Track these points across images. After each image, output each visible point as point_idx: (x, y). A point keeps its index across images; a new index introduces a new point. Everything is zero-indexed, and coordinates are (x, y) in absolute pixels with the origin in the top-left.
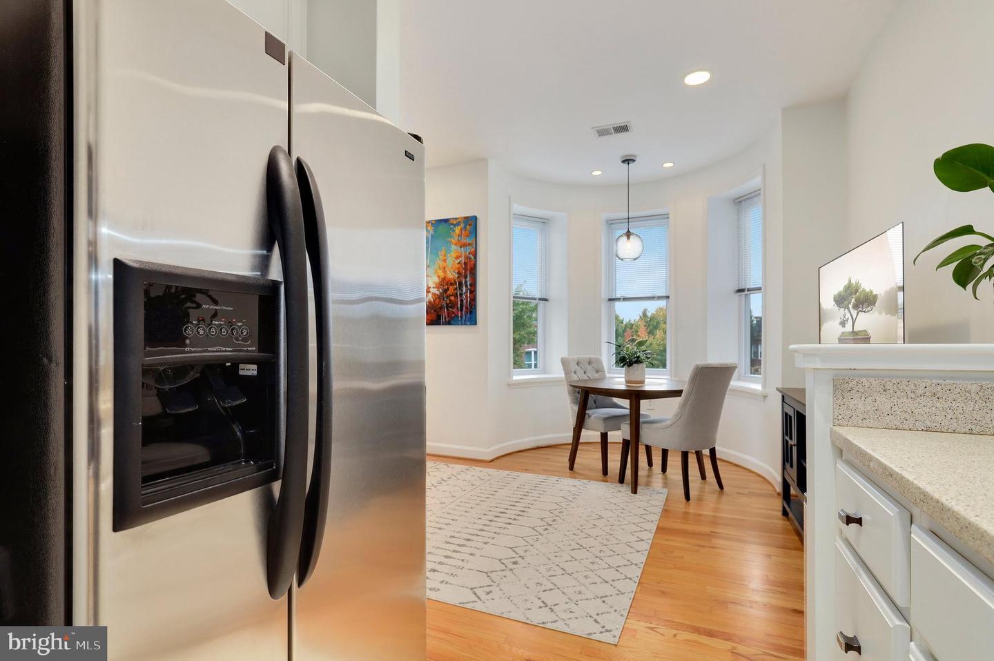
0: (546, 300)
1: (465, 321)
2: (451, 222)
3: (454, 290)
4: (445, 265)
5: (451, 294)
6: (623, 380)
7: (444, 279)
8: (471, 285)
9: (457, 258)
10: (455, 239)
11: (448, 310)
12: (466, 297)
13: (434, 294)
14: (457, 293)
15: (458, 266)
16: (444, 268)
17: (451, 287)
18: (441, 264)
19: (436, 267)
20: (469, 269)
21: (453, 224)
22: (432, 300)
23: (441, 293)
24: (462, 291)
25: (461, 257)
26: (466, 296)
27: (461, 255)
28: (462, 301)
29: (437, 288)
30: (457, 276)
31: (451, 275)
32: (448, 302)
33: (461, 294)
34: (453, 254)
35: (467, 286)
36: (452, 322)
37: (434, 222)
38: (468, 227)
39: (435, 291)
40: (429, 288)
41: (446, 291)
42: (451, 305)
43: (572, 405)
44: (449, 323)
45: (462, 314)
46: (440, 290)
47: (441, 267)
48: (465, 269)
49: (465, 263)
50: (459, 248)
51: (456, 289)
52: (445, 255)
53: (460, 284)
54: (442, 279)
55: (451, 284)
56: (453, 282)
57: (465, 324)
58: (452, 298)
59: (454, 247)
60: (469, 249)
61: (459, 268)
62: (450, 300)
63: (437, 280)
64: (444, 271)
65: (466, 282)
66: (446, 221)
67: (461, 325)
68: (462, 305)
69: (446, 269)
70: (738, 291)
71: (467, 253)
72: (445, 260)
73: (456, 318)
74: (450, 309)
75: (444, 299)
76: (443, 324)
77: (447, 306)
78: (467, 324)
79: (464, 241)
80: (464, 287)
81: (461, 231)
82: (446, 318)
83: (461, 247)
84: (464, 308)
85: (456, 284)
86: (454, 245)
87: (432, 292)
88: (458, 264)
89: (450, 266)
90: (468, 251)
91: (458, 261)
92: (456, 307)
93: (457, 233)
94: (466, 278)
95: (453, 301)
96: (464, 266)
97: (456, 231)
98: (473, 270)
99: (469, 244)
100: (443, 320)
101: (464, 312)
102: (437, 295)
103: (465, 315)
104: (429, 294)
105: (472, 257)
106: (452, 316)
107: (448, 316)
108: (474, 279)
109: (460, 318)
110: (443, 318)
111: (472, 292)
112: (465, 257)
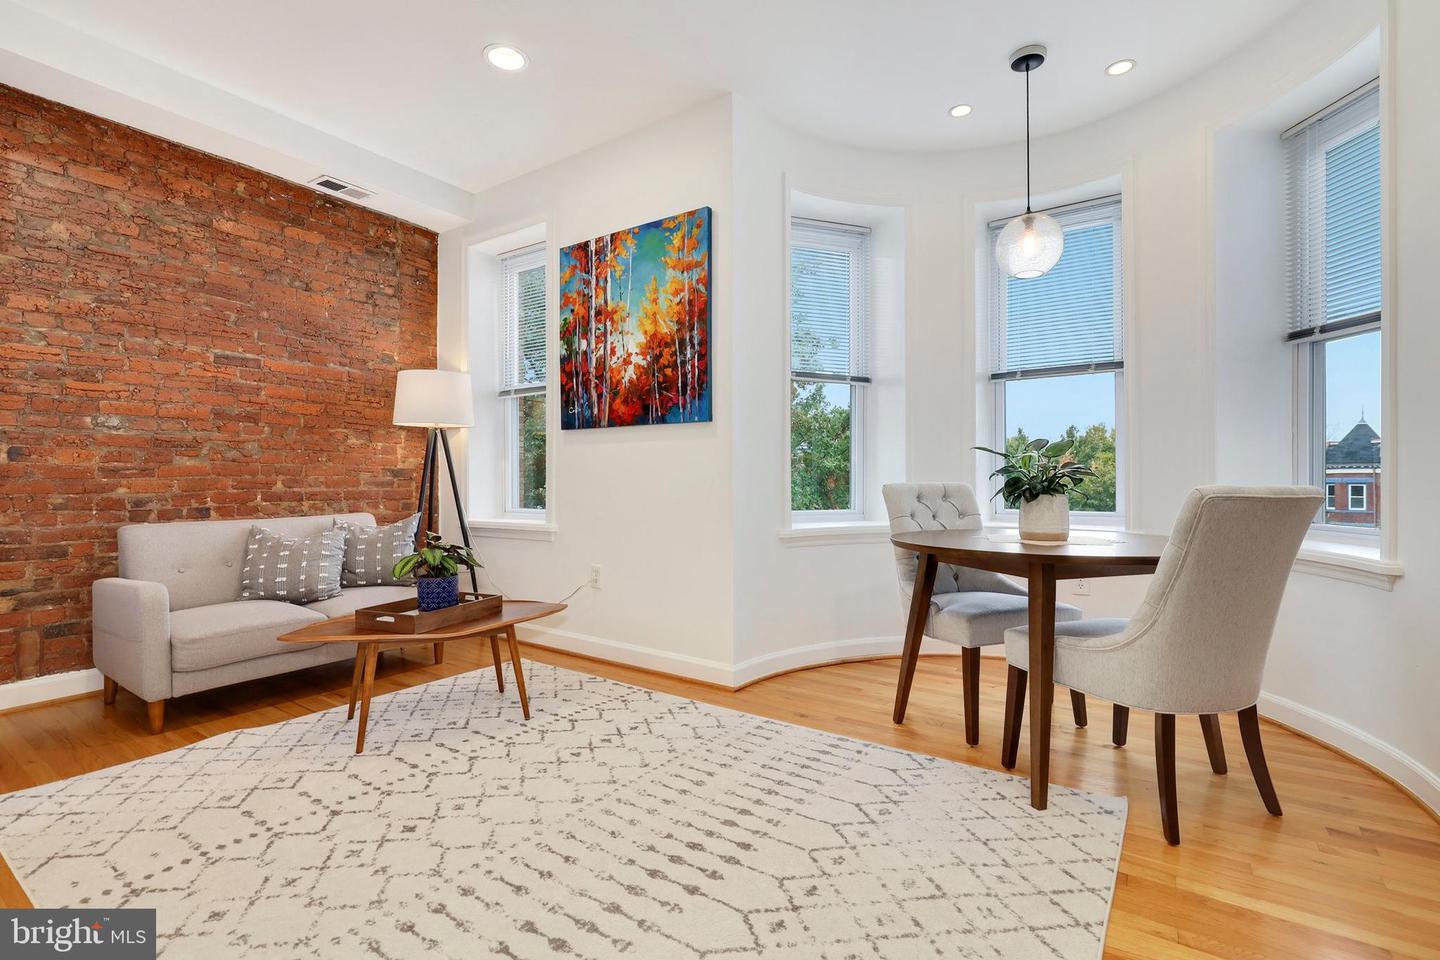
0: (867, 380)
1: (691, 415)
2: (665, 226)
3: (672, 357)
4: (655, 308)
5: (666, 363)
6: (1016, 533)
7: (654, 336)
8: (701, 344)
9: (676, 292)
10: (673, 256)
11: (661, 394)
12: (692, 369)
13: (638, 366)
14: (676, 362)
15: (677, 308)
16: (654, 314)
17: (666, 350)
18: (649, 307)
19: (641, 314)
20: (698, 313)
21: (668, 230)
22: (634, 377)
23: (649, 364)
24: (685, 355)
25: (683, 290)
26: (693, 366)
27: (683, 287)
28: (684, 375)
29: (643, 354)
30: (675, 328)
31: (667, 327)
32: (661, 379)
33: (683, 363)
34: (669, 287)
35: (693, 346)
36: (667, 417)
37: (637, 230)
38: (695, 230)
39: (638, 360)
40: (630, 355)
41: (657, 358)
42: (667, 385)
43: (902, 582)
44: (662, 420)
45: (685, 400)
46: (648, 358)
47: (650, 314)
48: (691, 314)
49: (691, 302)
50: (679, 274)
51: (675, 354)
52: (656, 291)
53: (682, 343)
54: (651, 337)
55: (667, 345)
56: (669, 340)
57: (691, 420)
58: (669, 371)
59: (670, 273)
60: (698, 274)
61: (679, 313)
62: (665, 375)
63: (642, 339)
64: (655, 322)
65: (691, 337)
66: (657, 225)
67: (684, 422)
68: (685, 385)
69: (658, 316)
70: (1293, 336)
71: (694, 282)
72: (655, 301)
73: (674, 409)
74: (665, 393)
75: (654, 375)
76: (653, 423)
77: (660, 388)
78: (694, 421)
79: (688, 259)
80: (689, 348)
81: (684, 241)
82: (657, 410)
83: (683, 272)
84: (689, 388)
85: (674, 344)
86: (671, 270)
87: (634, 362)
88: (678, 304)
89: (664, 311)
90: (695, 277)
91: (678, 300)
92: (674, 389)
93: (677, 245)
94: (692, 329)
95: (669, 377)
96: (688, 309)
97: (675, 242)
98: (702, 313)
99: (698, 264)
100: (652, 415)
101: (687, 397)
102: (643, 367)
103: (691, 403)
104: (630, 367)
105: (702, 288)
106: (668, 406)
107: (662, 407)
108: (704, 331)
109: (681, 410)
110: (652, 411)
111: (704, 357)
112: (690, 290)
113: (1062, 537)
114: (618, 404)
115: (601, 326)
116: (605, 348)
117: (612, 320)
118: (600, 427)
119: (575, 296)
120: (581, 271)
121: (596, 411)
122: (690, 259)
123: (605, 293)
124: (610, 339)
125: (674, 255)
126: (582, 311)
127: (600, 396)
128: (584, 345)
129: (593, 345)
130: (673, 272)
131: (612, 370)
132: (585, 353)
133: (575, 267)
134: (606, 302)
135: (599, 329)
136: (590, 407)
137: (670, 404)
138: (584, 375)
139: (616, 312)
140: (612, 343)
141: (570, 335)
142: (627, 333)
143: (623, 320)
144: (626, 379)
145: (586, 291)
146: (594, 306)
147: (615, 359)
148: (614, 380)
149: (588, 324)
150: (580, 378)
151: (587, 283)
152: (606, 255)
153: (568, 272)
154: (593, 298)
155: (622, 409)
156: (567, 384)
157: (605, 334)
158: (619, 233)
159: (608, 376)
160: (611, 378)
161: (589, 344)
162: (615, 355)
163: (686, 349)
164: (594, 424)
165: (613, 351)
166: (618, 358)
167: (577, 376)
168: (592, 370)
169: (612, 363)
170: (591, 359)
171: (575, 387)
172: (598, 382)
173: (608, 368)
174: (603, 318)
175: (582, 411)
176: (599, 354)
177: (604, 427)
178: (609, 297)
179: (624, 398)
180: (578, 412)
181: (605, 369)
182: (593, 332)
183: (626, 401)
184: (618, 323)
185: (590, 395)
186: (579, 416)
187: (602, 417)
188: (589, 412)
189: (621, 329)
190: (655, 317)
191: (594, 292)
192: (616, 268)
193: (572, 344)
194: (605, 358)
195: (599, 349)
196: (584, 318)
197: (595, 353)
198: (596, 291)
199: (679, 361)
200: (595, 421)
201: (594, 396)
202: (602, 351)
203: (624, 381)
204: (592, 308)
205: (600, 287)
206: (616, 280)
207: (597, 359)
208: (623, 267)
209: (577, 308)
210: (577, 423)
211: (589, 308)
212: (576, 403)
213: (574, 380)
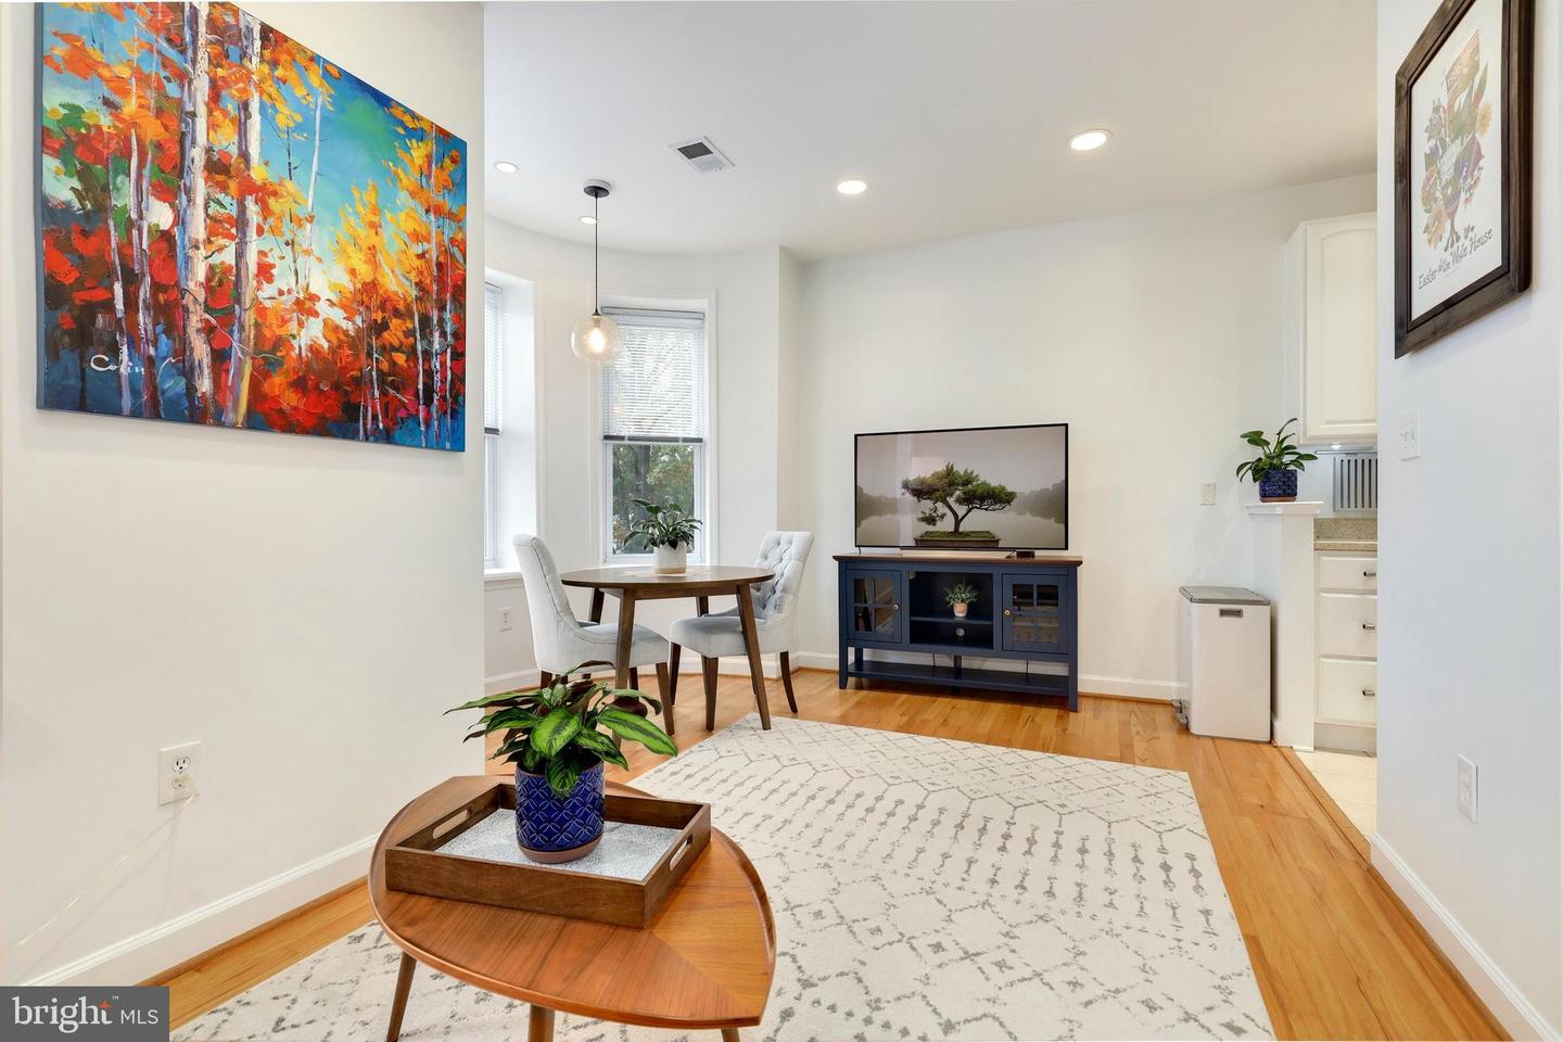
1: (439, 436)
2: (396, 113)
3: (408, 336)
4: (374, 240)
5: (396, 343)
7: (371, 287)
8: (454, 335)
9: (417, 237)
10: (410, 177)
11: (384, 393)
12: (442, 366)
13: (331, 328)
14: (415, 349)
15: (418, 263)
16: (373, 250)
18: (365, 233)
20: (448, 284)
21: (404, 125)
22: (326, 345)
23: (358, 330)
24: (431, 343)
25: (428, 240)
26: (443, 364)
27: (429, 234)
28: (429, 374)
29: (349, 305)
30: (415, 294)
31: (397, 283)
32: (385, 366)
33: (427, 355)
34: (403, 221)
35: (443, 334)
36: (397, 434)
37: (333, 71)
38: (447, 160)
39: (338, 316)
40: (314, 298)
41: (379, 328)
42: (394, 380)
44: (387, 437)
45: (429, 413)
46: (359, 321)
47: (364, 247)
48: (440, 280)
49: (439, 266)
50: (421, 211)
51: (410, 333)
52: (376, 210)
53: (425, 321)
54: (365, 285)
55: (397, 313)
56: (401, 307)
57: (437, 445)
58: (401, 359)
59: (403, 198)
60: (449, 230)
61: (421, 273)
62: (393, 363)
63: (345, 281)
65: (441, 320)
66: (382, 100)
67: (427, 447)
68: (429, 390)
69: (379, 256)
70: (607, 437)
71: (446, 238)
72: (375, 227)
73: (411, 424)
74: (392, 392)
75: (370, 355)
76: (367, 439)
77: (382, 382)
78: (444, 449)
79: (436, 197)
80: (437, 334)
81: (430, 166)
82: (375, 417)
83: (428, 212)
84: (436, 397)
85: (412, 318)
86: (405, 193)
87: (322, 315)
88: (419, 257)
89: (395, 257)
90: (448, 234)
91: (419, 249)
92: (412, 391)
93: (417, 162)
94: (442, 308)
95: (401, 368)
96: (435, 274)
97: (414, 153)
98: (459, 292)
99: (451, 216)
100: (365, 424)
101: (434, 410)
102: (346, 333)
103: (439, 419)
104: (312, 319)
105: (458, 255)
106: (399, 415)
107: (386, 416)
108: (460, 320)
109: (423, 428)
110: (365, 418)
111: (459, 356)
112: (440, 245)
113: (682, 570)
114: (277, 383)
115: (224, 198)
116: (240, 255)
117: (266, 211)
118: (219, 423)
119: (121, 71)
121: (205, 385)
122: (440, 199)
123: (243, 134)
124: (254, 246)
125: (414, 176)
126: (153, 130)
127: (220, 357)
128: (160, 215)
129: (198, 228)
130: (411, 202)
131: (261, 311)
132: (166, 237)
134: (244, 155)
135: (218, 202)
137: (402, 413)
138: (157, 287)
139: (275, 194)
140: (262, 253)
142: (308, 253)
143: (296, 220)
145: (172, 90)
146: (201, 139)
147: (268, 290)
148: (267, 332)
149: (179, 170)
150: (144, 291)
151: (184, 77)
152: (244, 54)
154: (201, 124)
155: (290, 399)
157: (241, 222)
158: (284, 38)
159: (250, 318)
160: (257, 325)
161: (180, 220)
162: (270, 280)
163: (431, 333)
164: (196, 412)
165: (265, 272)
166: (281, 293)
167: (131, 281)
168: (191, 285)
169: (262, 295)
170: (188, 259)
171: (119, 306)
172: (213, 321)
173: (247, 300)
174: (233, 185)
175: (151, 376)
176: (216, 259)
177: (233, 426)
178: (254, 150)
179: (293, 377)
180: (132, 377)
181: (238, 301)
182: (200, 200)
183: (299, 384)
184: (280, 218)
185: (182, 350)
186: (141, 385)
187: (230, 404)
188: (183, 382)
189: (289, 237)
190: (374, 257)
191: (202, 111)
192: (279, 106)
193: (105, 189)
194: (238, 275)
195: (220, 250)
196: (159, 146)
197: (202, 252)
198: (210, 113)
199: (419, 348)
200: (206, 409)
201: (201, 350)
202: (228, 257)
203: (295, 343)
204: (194, 142)
205: (225, 113)
206: (276, 129)
207: (211, 268)
208: (299, 118)
209: (130, 107)
210: (127, 402)
211: (183, 134)
212: (125, 349)
213: (118, 288)
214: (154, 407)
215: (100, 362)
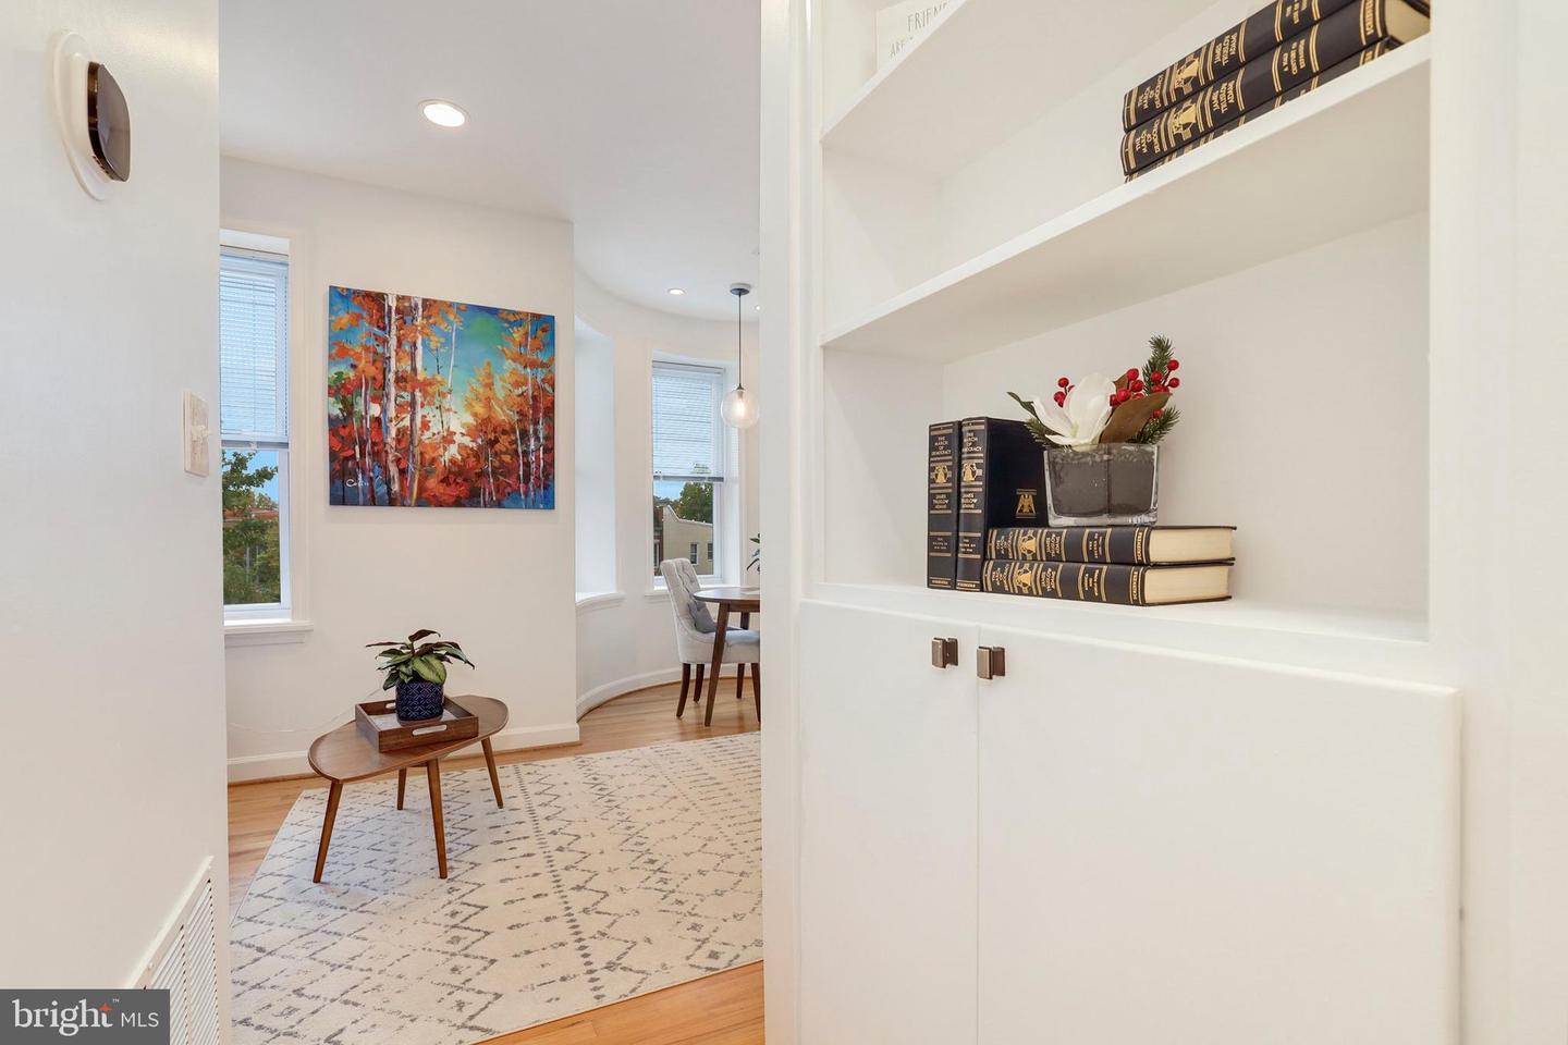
1: (534, 501)
2: (503, 316)
3: (511, 445)
4: (489, 393)
5: (504, 450)
7: (487, 420)
8: (546, 438)
9: (517, 385)
10: (512, 350)
11: (496, 479)
12: (536, 460)
13: (462, 447)
14: (517, 451)
15: (519, 400)
16: (488, 399)
17: (503, 437)
18: (481, 390)
19: (470, 395)
20: (540, 407)
21: (508, 321)
22: (459, 458)
23: (479, 447)
24: (528, 446)
25: (526, 384)
26: (537, 457)
27: (527, 380)
28: (527, 465)
29: (474, 434)
30: (516, 418)
31: (504, 415)
32: (497, 464)
33: (526, 454)
34: (509, 378)
35: (537, 439)
36: (505, 502)
37: (463, 308)
38: (539, 332)
39: (467, 441)
40: (452, 434)
41: (493, 443)
42: (503, 470)
44: (499, 505)
45: (527, 488)
46: (479, 441)
47: (483, 398)
48: (535, 409)
49: (534, 398)
50: (520, 368)
51: (515, 442)
52: (490, 376)
53: (524, 433)
54: (483, 420)
55: (504, 432)
56: (507, 428)
57: (534, 507)
58: (507, 458)
59: (509, 364)
60: (541, 374)
61: (521, 405)
62: (502, 462)
63: (470, 420)
64: (488, 406)
65: (536, 431)
66: (493, 311)
67: (525, 508)
68: (527, 473)
69: (492, 402)
71: (539, 380)
72: (489, 386)
73: (514, 495)
74: (501, 478)
75: (487, 459)
76: (485, 506)
77: (495, 474)
78: (539, 508)
79: (531, 356)
80: (532, 440)
81: (527, 339)
82: (490, 494)
83: (525, 367)
84: (532, 478)
85: (514, 433)
86: (510, 361)
87: (457, 442)
88: (519, 396)
89: (501, 399)
90: (541, 377)
91: (520, 391)
92: (515, 476)
93: (517, 340)
94: (536, 423)
95: (508, 463)
96: (531, 403)
97: (515, 336)
98: (550, 411)
99: (543, 365)
100: (484, 499)
101: (531, 486)
102: (472, 449)
103: (534, 491)
104: (452, 445)
105: (549, 389)
106: (506, 491)
107: (498, 491)
108: (551, 428)
109: (523, 497)
110: (484, 494)
111: (549, 451)
112: (533, 385)
114: (432, 483)
115: (404, 394)
116: (412, 420)
117: (425, 394)
118: (403, 505)
119: (358, 350)
120: (370, 323)
121: (396, 487)
122: (535, 357)
123: (413, 359)
124: (420, 412)
125: (515, 349)
126: (372, 371)
127: (403, 472)
128: (375, 410)
129: (392, 413)
130: (514, 365)
131: (424, 446)
132: (378, 420)
133: (359, 317)
134: (414, 370)
135: (401, 396)
136: (388, 482)
137: (508, 489)
138: (374, 444)
139: (431, 384)
140: (424, 417)
141: (350, 392)
142: (448, 410)
143: (442, 395)
144: (447, 457)
145: (380, 350)
146: (393, 368)
147: (428, 434)
148: (427, 457)
149: (383, 387)
150: (368, 447)
151: (385, 342)
152: (414, 318)
153: (345, 319)
154: (393, 361)
155: (439, 489)
156: (342, 449)
157: (413, 404)
158: (435, 301)
159: (417, 451)
160: (422, 453)
161: (384, 411)
162: (428, 430)
163: (529, 440)
164: (392, 501)
165: (426, 426)
166: (434, 434)
167: (363, 444)
168: (389, 440)
169: (423, 438)
170: (387, 428)
171: (358, 456)
172: (400, 456)
173: (416, 442)
174: (409, 386)
175: (371, 485)
176: (401, 424)
177: (410, 506)
178: (419, 366)
179: (442, 477)
180: (364, 486)
181: (411, 443)
182: (393, 398)
183: (445, 481)
184: (433, 397)
185: (386, 469)
186: (366, 491)
187: (408, 495)
188: (385, 487)
189: (437, 404)
190: (489, 402)
191: (393, 354)
192: (432, 338)
193: (352, 405)
194: (412, 431)
195: (402, 420)
196: (374, 379)
197: (394, 423)
198: (397, 354)
199: (520, 450)
200: (396, 499)
201: (393, 470)
202: (406, 422)
203: (442, 460)
204: (390, 371)
205: (405, 352)
206: (431, 350)
207: (398, 429)
208: (442, 340)
209: (362, 364)
210: (361, 499)
211: (385, 369)
212: (360, 476)
213: (357, 448)
214: (373, 501)
215: (350, 483)
